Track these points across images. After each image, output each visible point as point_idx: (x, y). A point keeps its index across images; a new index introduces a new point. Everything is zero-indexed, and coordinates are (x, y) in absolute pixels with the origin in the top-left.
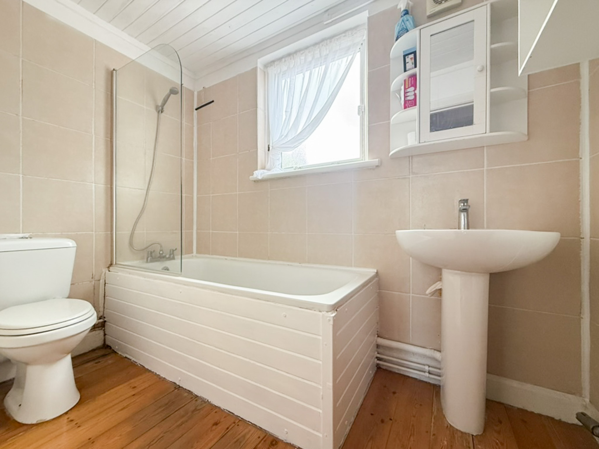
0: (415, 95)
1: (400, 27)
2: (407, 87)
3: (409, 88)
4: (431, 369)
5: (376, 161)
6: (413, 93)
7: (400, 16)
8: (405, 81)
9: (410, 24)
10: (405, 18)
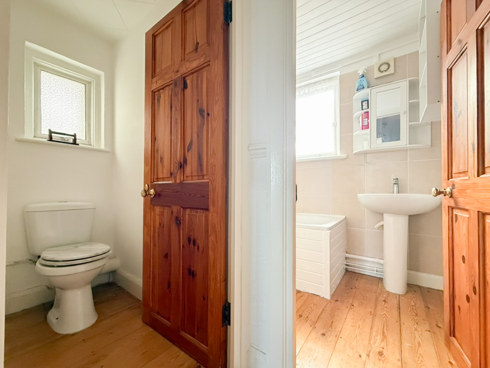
0: (368, 123)
1: (359, 83)
2: (363, 118)
3: (364, 119)
4: (378, 269)
5: (345, 156)
6: (367, 122)
7: (359, 78)
8: (362, 115)
9: (365, 83)
10: (362, 79)
